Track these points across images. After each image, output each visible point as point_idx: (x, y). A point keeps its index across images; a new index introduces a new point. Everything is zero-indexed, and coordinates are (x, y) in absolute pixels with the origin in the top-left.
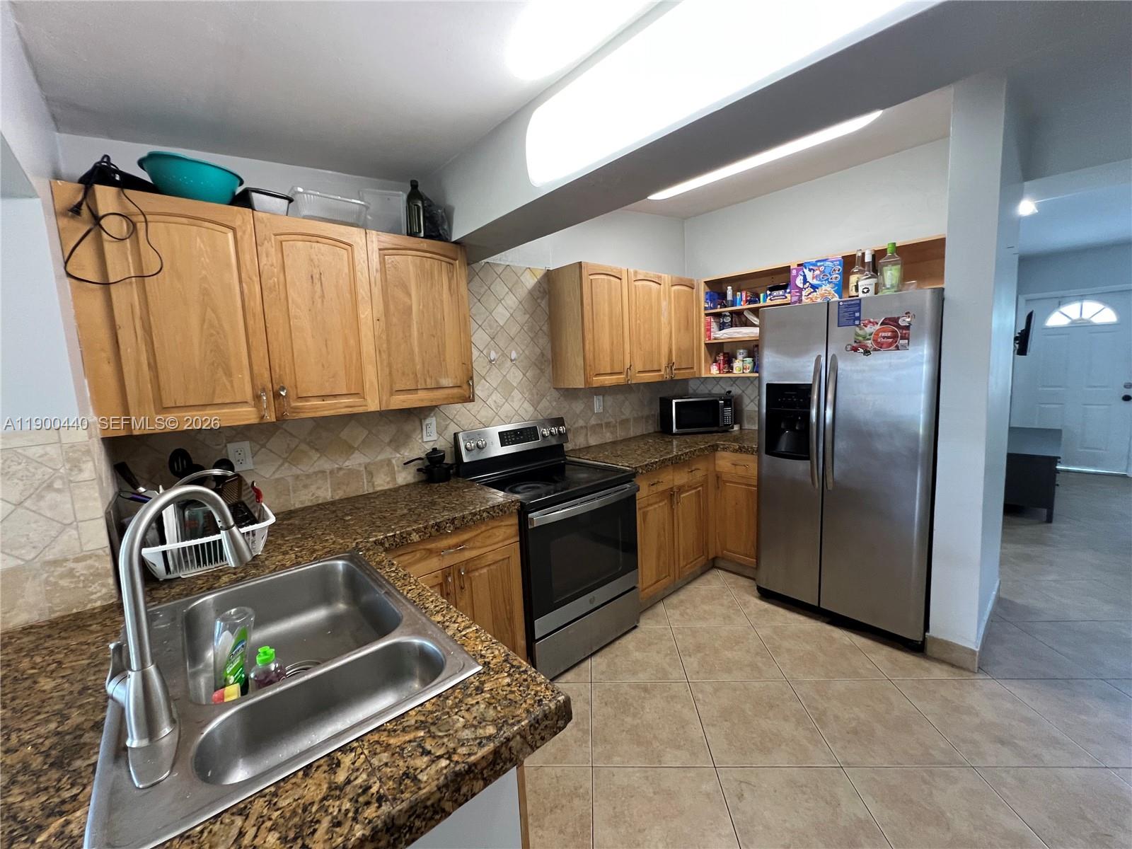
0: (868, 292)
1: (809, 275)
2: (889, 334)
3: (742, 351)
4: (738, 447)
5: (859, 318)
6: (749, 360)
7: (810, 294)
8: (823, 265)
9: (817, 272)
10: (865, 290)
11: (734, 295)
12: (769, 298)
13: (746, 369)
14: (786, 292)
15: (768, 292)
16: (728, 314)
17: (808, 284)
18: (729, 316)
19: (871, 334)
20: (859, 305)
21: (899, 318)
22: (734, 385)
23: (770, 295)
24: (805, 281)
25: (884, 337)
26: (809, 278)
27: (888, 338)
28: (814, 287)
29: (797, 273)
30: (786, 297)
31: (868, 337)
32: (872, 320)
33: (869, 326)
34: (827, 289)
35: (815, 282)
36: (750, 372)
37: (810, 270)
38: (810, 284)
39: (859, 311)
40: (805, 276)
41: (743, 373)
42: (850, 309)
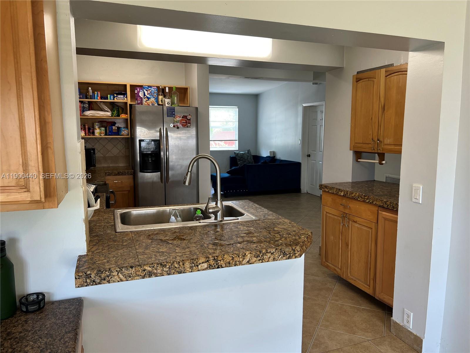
0: (169, 104)
1: (146, 93)
2: (185, 122)
3: (97, 124)
4: (117, 172)
5: (174, 114)
6: (103, 129)
7: (147, 101)
8: (151, 89)
9: (149, 92)
10: (168, 103)
11: (93, 92)
12: (116, 98)
13: (102, 133)
14: (124, 96)
15: (115, 95)
16: (87, 102)
17: (146, 96)
18: (87, 103)
19: (179, 121)
20: (174, 109)
21: (187, 116)
22: (87, 143)
23: (116, 96)
24: (145, 95)
25: (183, 123)
26: (146, 94)
27: (184, 123)
28: (148, 98)
29: (140, 90)
30: (125, 99)
31: (178, 122)
32: (179, 116)
33: (178, 118)
34: (153, 99)
35: (148, 96)
36: (104, 135)
37: (146, 90)
38: (147, 96)
39: (174, 112)
40: (144, 93)
41: (100, 135)
42: (171, 111)
